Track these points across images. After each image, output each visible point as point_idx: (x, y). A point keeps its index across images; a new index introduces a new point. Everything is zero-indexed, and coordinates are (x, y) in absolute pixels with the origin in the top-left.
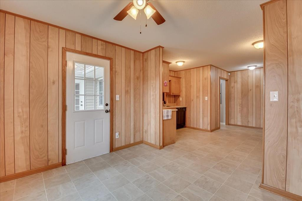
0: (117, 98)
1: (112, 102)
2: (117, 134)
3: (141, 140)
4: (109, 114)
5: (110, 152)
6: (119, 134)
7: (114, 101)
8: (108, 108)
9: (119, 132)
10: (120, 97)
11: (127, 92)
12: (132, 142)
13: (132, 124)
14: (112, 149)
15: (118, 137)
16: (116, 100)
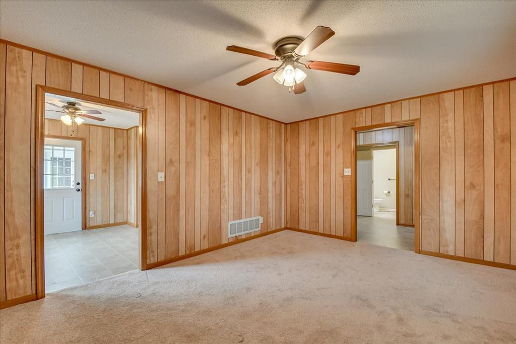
0: (92, 177)
1: (84, 181)
2: (91, 213)
3: (126, 221)
4: (80, 193)
5: (83, 229)
6: (94, 213)
7: (87, 181)
8: (80, 187)
9: (94, 211)
10: (96, 176)
11: (104, 171)
12: (112, 221)
13: (112, 203)
14: (85, 227)
15: (93, 216)
16: (90, 179)
